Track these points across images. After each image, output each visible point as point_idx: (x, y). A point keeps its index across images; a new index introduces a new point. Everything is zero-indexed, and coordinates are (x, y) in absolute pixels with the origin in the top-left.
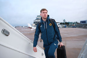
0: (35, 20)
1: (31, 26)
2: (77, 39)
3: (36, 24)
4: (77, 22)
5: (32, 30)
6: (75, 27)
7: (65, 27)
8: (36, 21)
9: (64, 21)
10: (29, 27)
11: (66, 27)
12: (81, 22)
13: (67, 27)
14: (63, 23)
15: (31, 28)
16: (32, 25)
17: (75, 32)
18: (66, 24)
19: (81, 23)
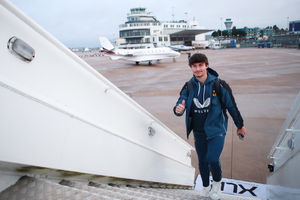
0: (123, 26)
1: (109, 47)
2: (274, 88)
3: (127, 39)
4: (275, 26)
5: (114, 58)
6: (269, 46)
7: (231, 46)
8: (129, 28)
9: (228, 23)
10: (105, 51)
11: (234, 47)
12: (291, 25)
13: (238, 46)
14: (225, 34)
15: (110, 52)
16: (115, 43)
17: (267, 63)
18: (236, 36)
19: (291, 30)
